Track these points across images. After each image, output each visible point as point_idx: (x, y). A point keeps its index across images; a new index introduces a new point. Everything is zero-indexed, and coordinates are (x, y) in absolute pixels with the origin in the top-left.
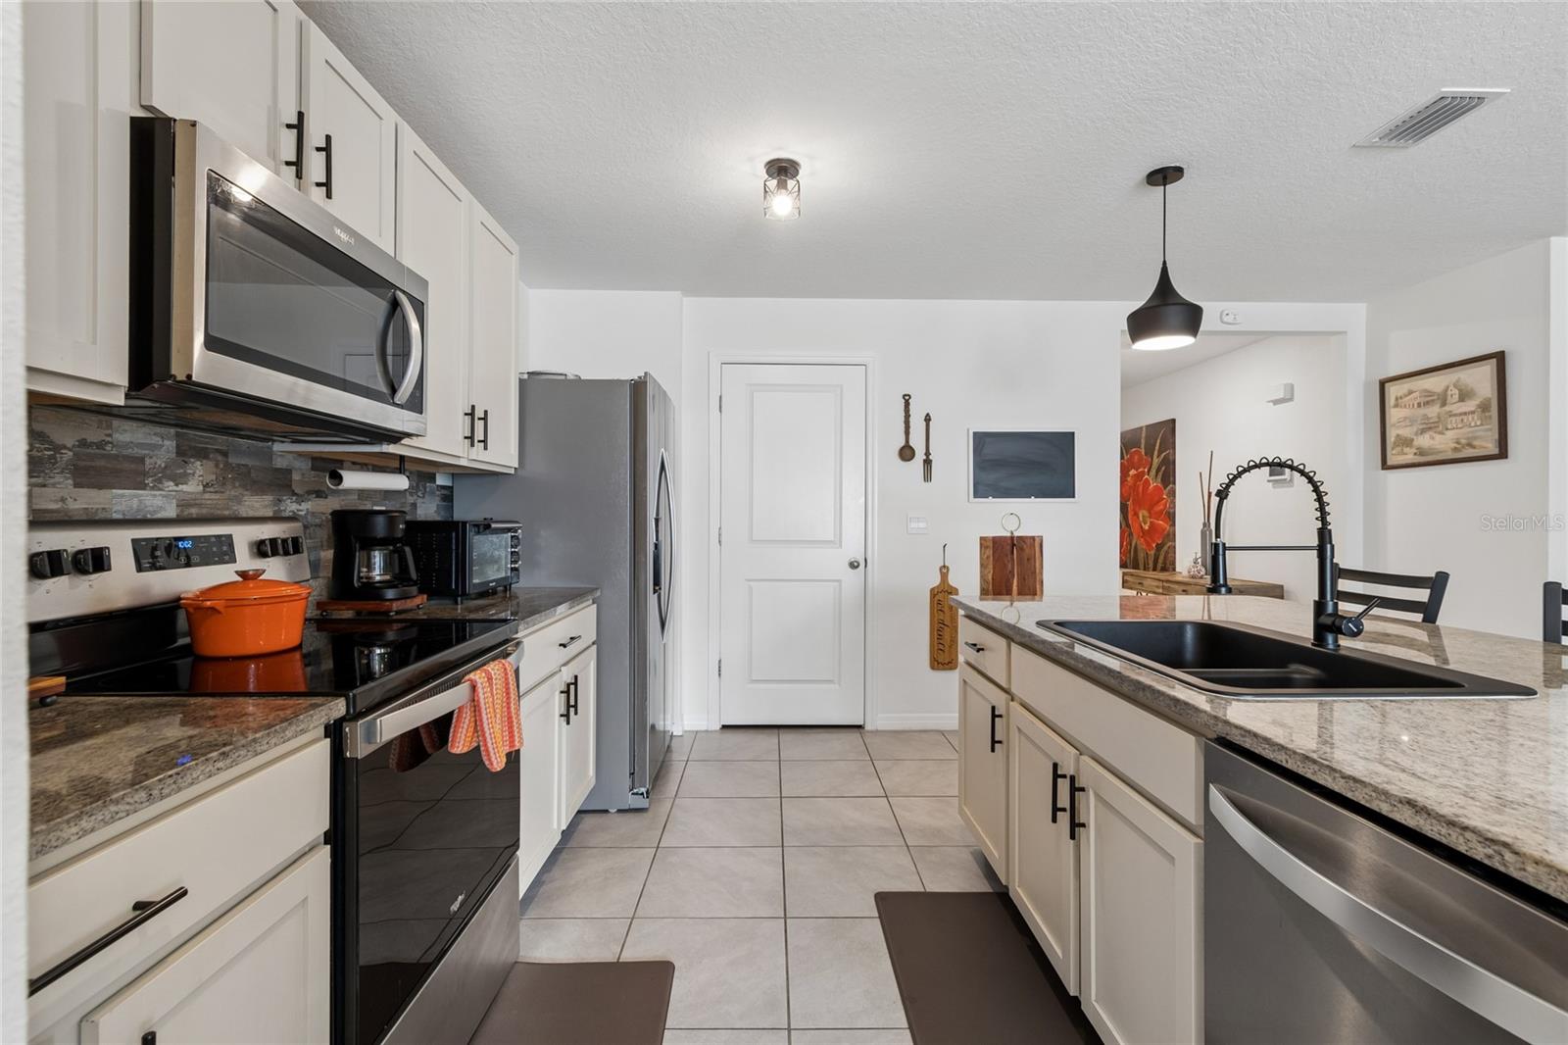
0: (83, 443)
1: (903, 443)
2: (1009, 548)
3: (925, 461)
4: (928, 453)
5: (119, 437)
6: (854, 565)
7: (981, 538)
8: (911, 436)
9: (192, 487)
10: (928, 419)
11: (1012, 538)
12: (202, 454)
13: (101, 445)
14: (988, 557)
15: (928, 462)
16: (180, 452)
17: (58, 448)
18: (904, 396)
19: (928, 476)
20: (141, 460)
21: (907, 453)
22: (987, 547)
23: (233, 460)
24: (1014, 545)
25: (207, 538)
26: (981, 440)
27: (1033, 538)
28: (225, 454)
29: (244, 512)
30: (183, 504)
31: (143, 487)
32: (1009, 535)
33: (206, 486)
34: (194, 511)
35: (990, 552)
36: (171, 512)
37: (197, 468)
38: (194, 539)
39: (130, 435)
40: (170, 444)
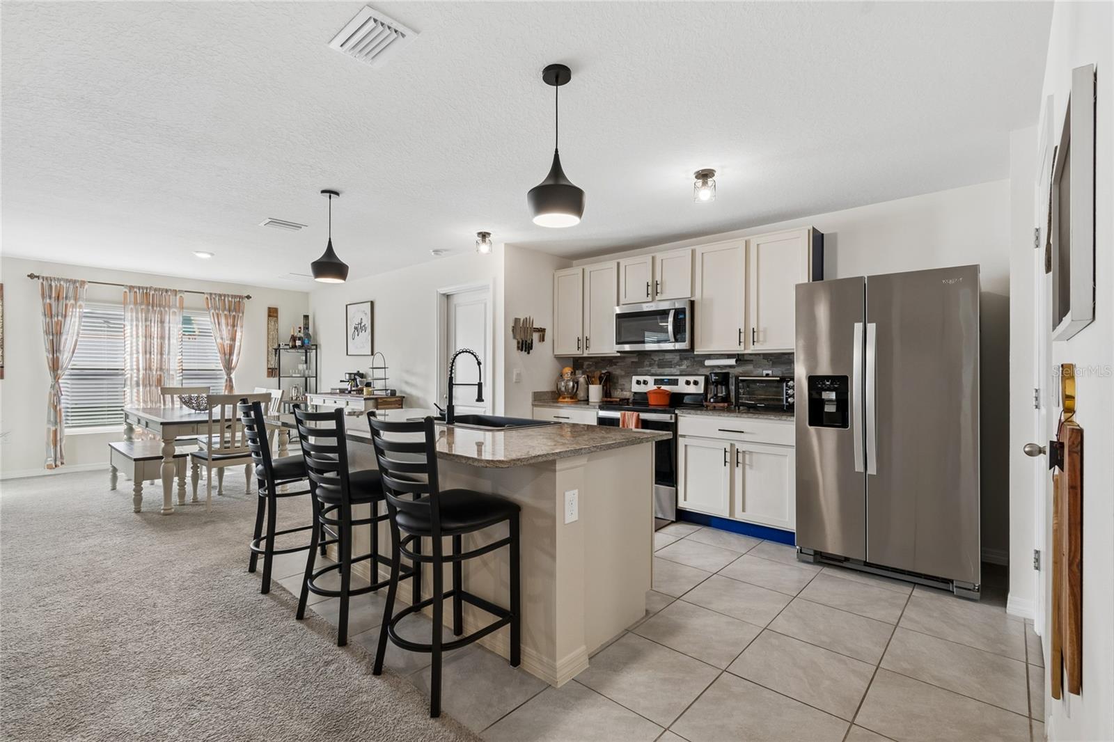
0: (660, 360)
5: (667, 357)
9: (684, 367)
17: (655, 361)
20: (671, 362)
23: (696, 359)
25: (672, 379)
29: (699, 373)
30: (681, 371)
31: (671, 367)
33: (688, 367)
34: (684, 373)
36: (678, 373)
37: (685, 362)
38: (669, 379)
39: (668, 356)
40: (678, 357)
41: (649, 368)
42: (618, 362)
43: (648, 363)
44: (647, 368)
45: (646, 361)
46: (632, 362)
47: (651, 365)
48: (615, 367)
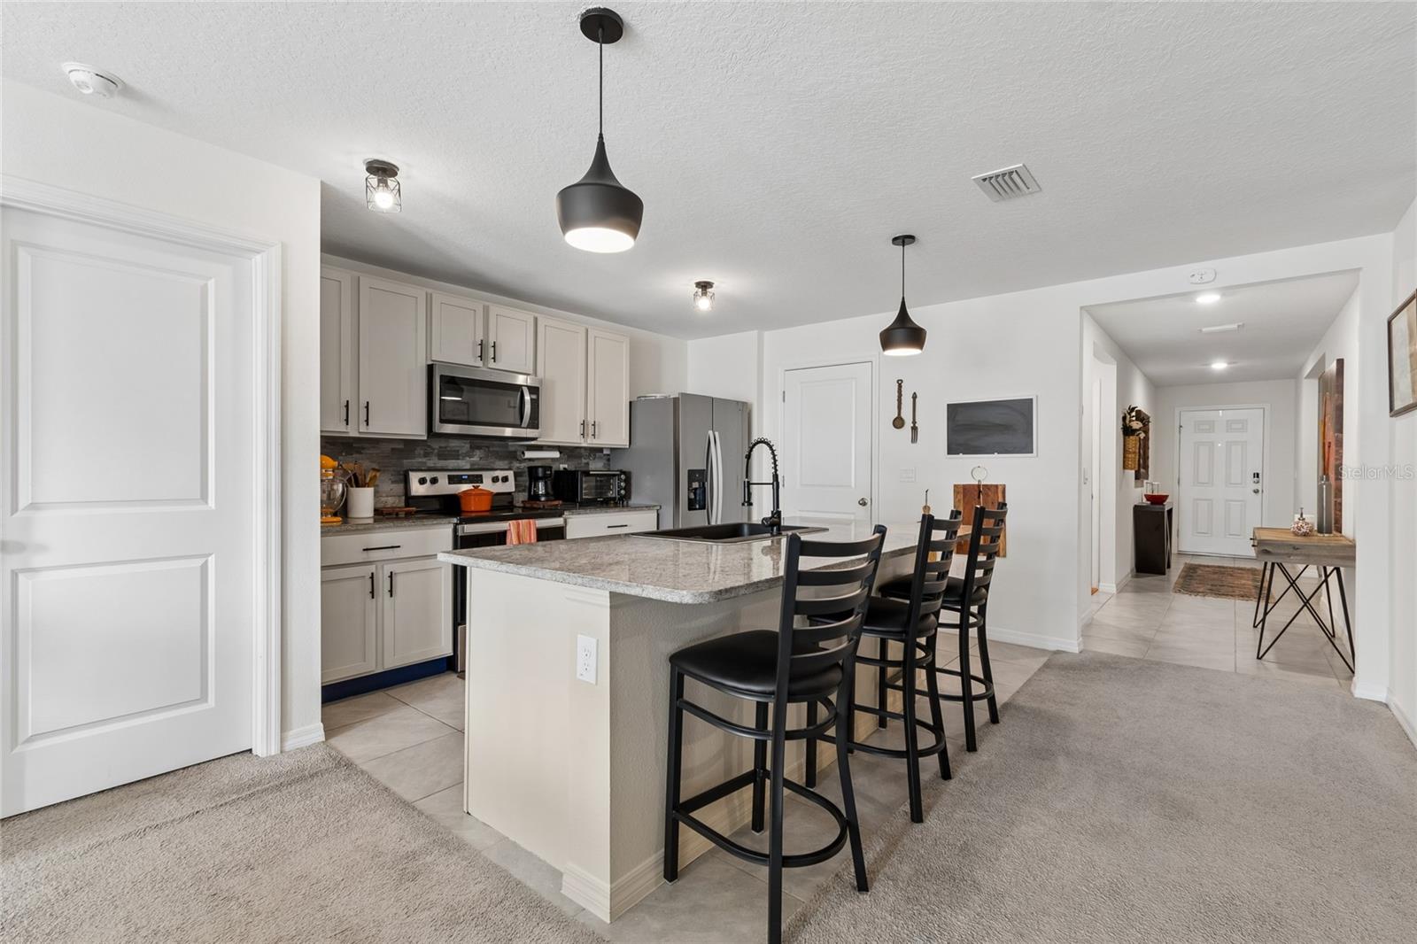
0: (440, 447)
1: (896, 416)
2: (976, 493)
3: (912, 428)
4: (914, 422)
6: (863, 503)
7: (955, 486)
8: (902, 411)
9: (475, 459)
10: (915, 397)
11: (979, 486)
12: (479, 448)
13: (446, 447)
14: (959, 500)
15: (914, 429)
16: (471, 447)
17: (434, 449)
18: (898, 381)
19: (914, 439)
20: (458, 451)
21: (898, 423)
22: (958, 493)
23: (491, 449)
24: (980, 492)
25: (473, 475)
26: (953, 410)
27: (997, 486)
28: (488, 447)
30: (472, 465)
31: (458, 459)
32: (977, 483)
34: (476, 467)
35: (961, 496)
36: (468, 467)
37: (478, 452)
38: (468, 476)
39: (454, 444)
40: (468, 446)
41: (424, 460)
42: (364, 448)
43: (422, 452)
44: (420, 460)
45: (418, 448)
46: (393, 449)
47: (426, 455)
48: (358, 456)
